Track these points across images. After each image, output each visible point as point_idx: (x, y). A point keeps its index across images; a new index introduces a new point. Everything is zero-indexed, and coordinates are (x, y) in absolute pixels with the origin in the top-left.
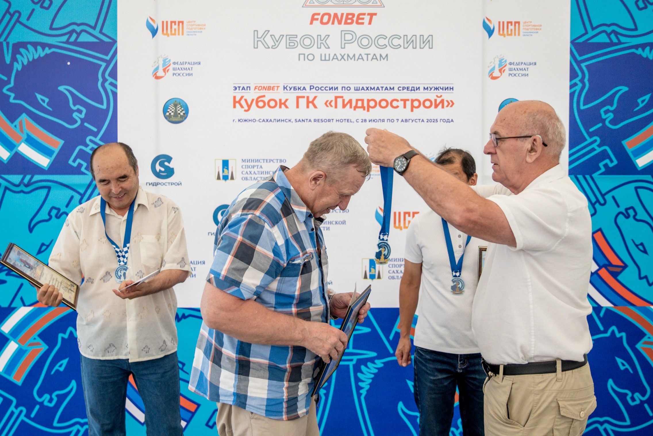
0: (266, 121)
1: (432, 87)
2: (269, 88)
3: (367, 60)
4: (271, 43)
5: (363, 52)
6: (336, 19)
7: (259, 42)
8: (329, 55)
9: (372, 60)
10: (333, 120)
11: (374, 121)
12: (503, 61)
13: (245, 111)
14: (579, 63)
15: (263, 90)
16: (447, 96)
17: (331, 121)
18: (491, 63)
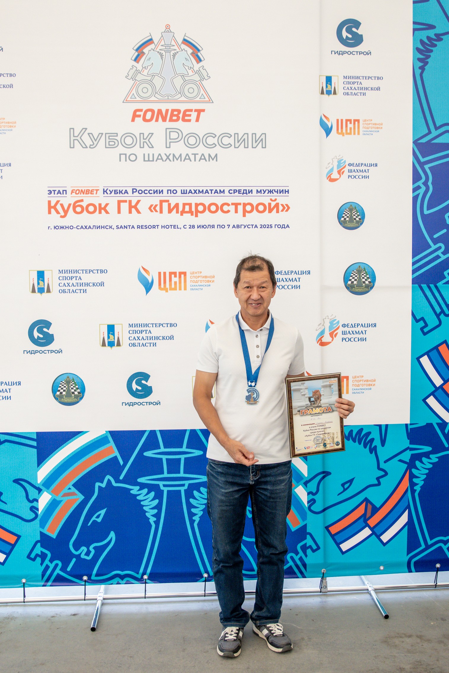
0: (84, 227)
1: (266, 190)
2: (88, 192)
3: (195, 161)
4: (88, 142)
5: (190, 151)
6: (161, 115)
7: (76, 142)
8: (153, 154)
9: (199, 161)
10: (158, 226)
11: (203, 227)
12: (342, 162)
13: (62, 217)
14: (422, 165)
15: (81, 194)
16: (282, 200)
17: (156, 227)
18: (329, 164)
